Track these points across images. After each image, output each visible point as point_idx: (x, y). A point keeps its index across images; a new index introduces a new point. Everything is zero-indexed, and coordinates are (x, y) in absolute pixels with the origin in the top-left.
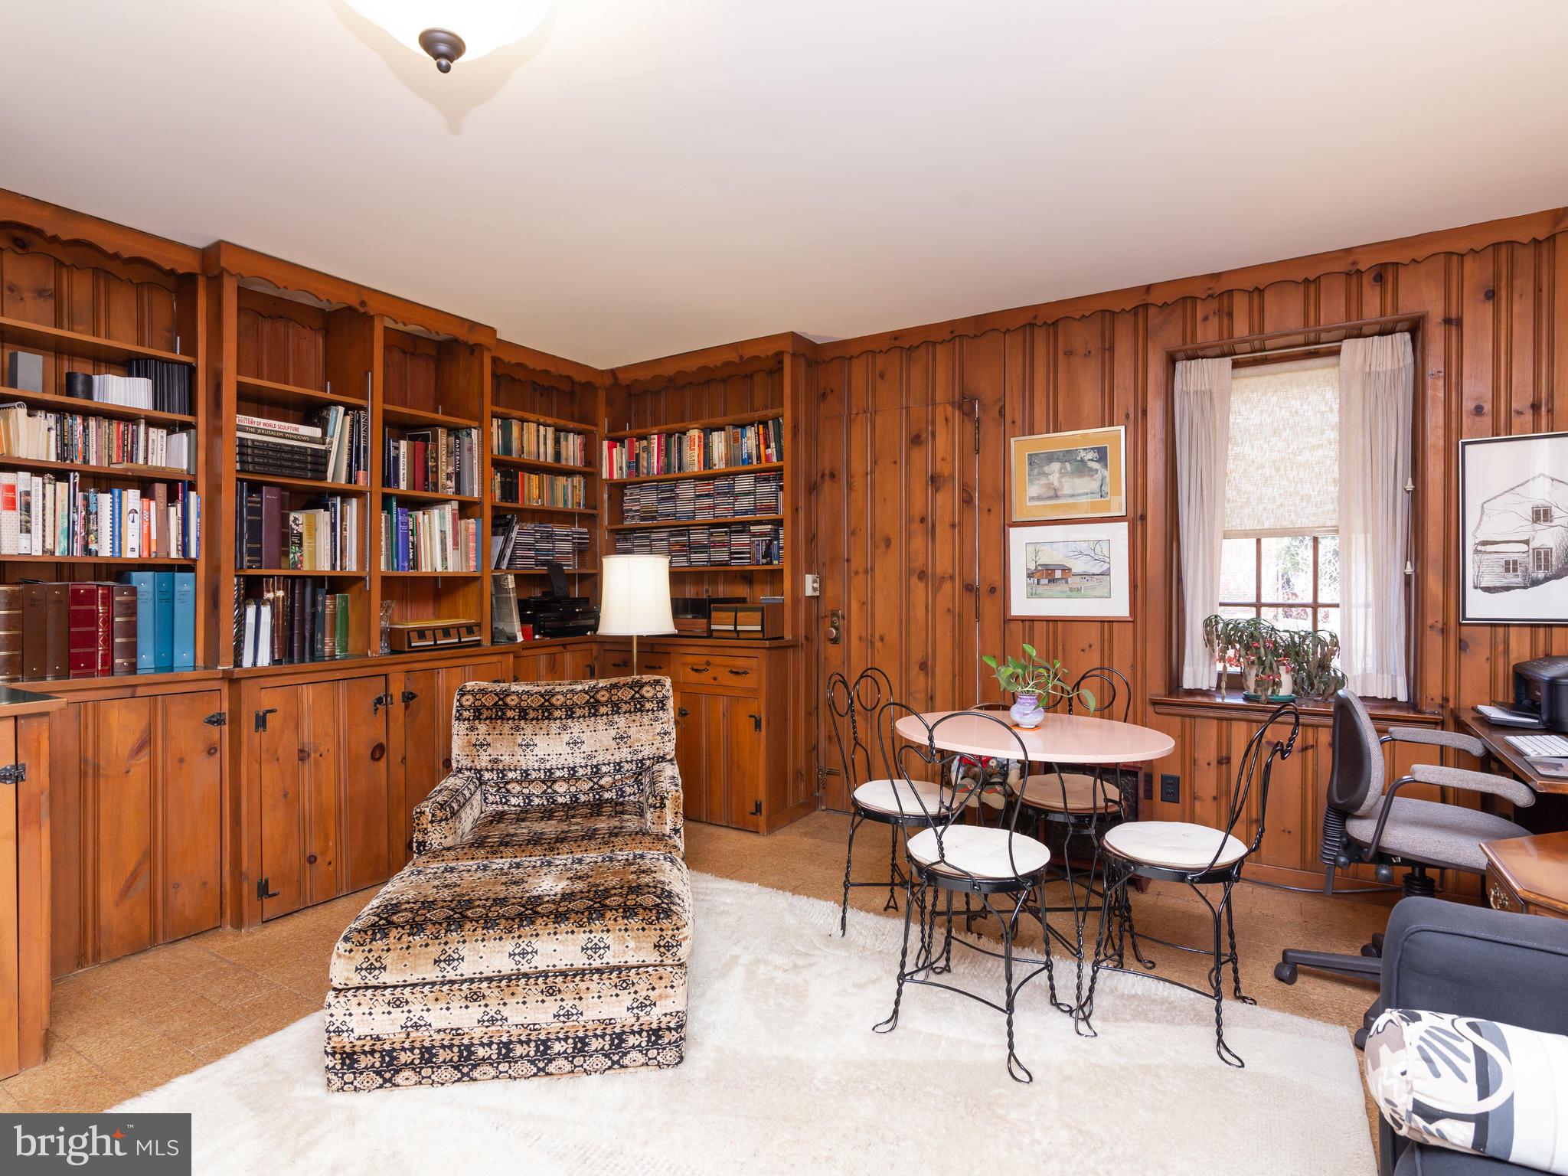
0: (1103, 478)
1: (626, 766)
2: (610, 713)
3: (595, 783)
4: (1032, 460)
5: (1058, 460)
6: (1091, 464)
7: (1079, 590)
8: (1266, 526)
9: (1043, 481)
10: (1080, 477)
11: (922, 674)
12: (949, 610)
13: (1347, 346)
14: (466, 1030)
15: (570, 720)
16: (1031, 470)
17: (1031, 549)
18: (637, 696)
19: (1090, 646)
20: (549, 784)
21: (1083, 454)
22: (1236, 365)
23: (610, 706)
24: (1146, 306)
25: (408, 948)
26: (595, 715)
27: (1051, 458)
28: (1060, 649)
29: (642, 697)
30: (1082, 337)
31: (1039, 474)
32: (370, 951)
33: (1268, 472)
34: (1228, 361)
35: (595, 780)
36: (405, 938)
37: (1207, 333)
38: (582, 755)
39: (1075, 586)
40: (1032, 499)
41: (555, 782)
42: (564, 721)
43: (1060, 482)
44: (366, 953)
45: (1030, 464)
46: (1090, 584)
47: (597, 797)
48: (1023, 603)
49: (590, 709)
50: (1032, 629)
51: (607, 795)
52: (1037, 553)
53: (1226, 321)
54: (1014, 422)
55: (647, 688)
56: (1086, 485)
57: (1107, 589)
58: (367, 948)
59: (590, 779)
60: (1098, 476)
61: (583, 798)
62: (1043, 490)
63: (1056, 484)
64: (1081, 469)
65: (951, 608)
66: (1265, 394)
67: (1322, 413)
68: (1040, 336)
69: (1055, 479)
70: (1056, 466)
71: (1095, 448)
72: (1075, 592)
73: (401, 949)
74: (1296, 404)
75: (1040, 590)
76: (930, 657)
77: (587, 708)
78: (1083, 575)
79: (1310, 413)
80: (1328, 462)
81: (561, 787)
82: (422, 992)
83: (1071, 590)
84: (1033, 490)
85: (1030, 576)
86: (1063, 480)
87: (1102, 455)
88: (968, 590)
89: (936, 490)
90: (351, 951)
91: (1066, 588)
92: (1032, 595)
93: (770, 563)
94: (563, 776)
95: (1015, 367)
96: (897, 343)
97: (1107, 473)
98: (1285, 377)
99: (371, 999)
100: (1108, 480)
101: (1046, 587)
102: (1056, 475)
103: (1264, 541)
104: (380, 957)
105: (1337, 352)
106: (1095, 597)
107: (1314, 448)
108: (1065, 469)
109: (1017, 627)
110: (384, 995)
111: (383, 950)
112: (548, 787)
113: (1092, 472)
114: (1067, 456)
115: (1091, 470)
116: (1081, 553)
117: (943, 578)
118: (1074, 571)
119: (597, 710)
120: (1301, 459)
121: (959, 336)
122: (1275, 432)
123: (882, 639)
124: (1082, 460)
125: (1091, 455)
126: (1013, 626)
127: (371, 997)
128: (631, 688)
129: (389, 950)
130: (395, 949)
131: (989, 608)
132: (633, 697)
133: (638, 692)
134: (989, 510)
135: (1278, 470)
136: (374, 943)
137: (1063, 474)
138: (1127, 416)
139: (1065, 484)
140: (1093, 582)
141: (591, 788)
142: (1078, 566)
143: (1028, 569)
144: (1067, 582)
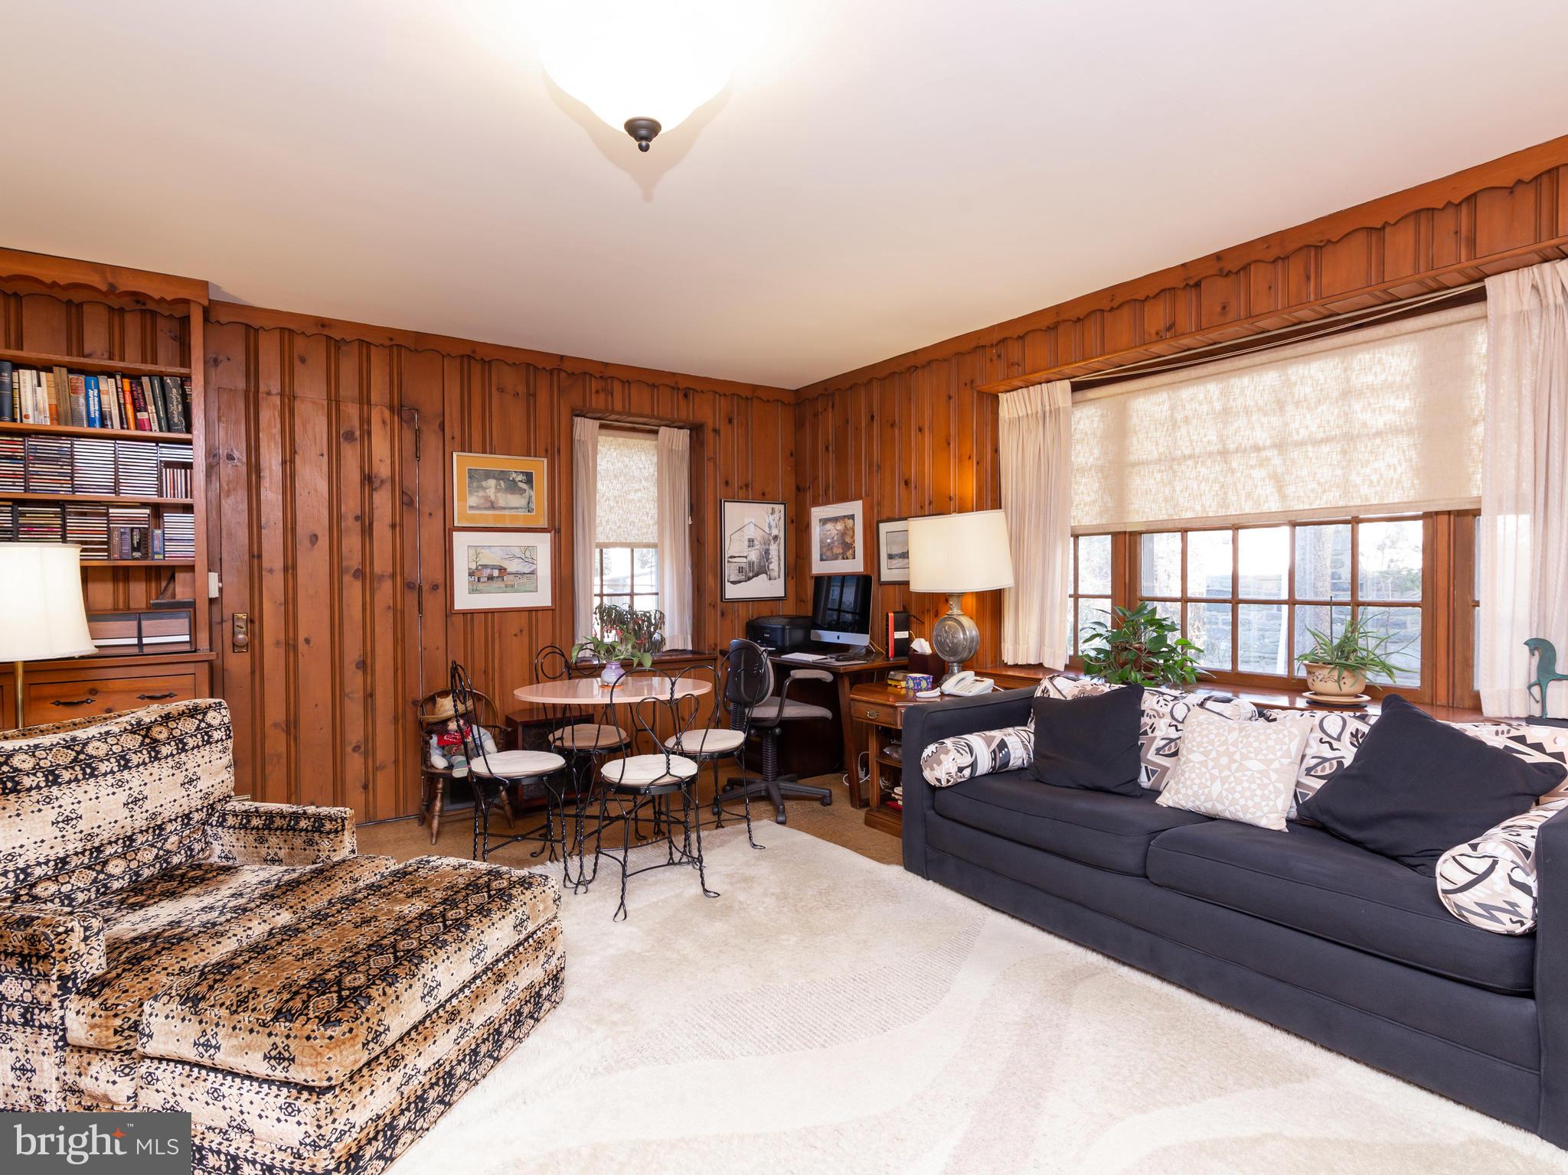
0: (530, 497)
1: (196, 817)
2: (175, 752)
3: (159, 849)
4: (472, 474)
5: (494, 478)
6: (521, 485)
7: (513, 586)
8: (611, 541)
9: (481, 493)
10: (512, 494)
11: (360, 673)
12: (389, 607)
13: (662, 430)
14: (444, 1058)
15: (126, 772)
16: (470, 483)
17: (472, 551)
18: (203, 725)
19: (521, 631)
20: (98, 868)
21: (514, 475)
22: (602, 427)
23: (173, 743)
24: (559, 370)
25: (397, 998)
26: (157, 758)
27: (488, 475)
28: (497, 635)
29: (210, 725)
30: (511, 379)
31: (478, 487)
32: (368, 1020)
33: (612, 503)
34: (597, 423)
35: (159, 845)
36: (389, 991)
37: (598, 401)
38: (145, 815)
39: (510, 583)
40: (471, 508)
41: (105, 863)
42: (118, 776)
43: (496, 496)
44: (365, 1024)
45: (470, 477)
46: (521, 581)
47: (165, 865)
48: (465, 599)
49: (149, 753)
50: (472, 619)
51: (176, 860)
52: (477, 555)
53: (610, 398)
54: (453, 438)
55: (211, 714)
56: (516, 500)
57: (534, 585)
58: (363, 1019)
59: (152, 846)
60: (527, 494)
61: (146, 873)
62: (482, 501)
63: (493, 498)
64: (513, 487)
65: (392, 605)
66: (609, 449)
67: (641, 469)
68: (476, 370)
69: (491, 493)
70: (492, 482)
71: (526, 473)
72: (511, 588)
73: (392, 1002)
74: (627, 460)
75: (480, 586)
76: (369, 655)
77: (145, 752)
78: (516, 574)
79: (634, 467)
80: (644, 501)
81: (116, 867)
82: (412, 1039)
83: (506, 586)
84: (473, 500)
85: (471, 574)
86: (499, 494)
87: (529, 478)
88: (410, 588)
89: (372, 490)
90: (351, 1030)
91: (502, 585)
92: (472, 591)
93: (145, 557)
94: (116, 852)
95: (454, 391)
96: (326, 332)
97: (533, 494)
98: (621, 440)
99: (371, 1076)
100: (534, 498)
101: (485, 584)
102: (493, 490)
103: (604, 550)
104: (380, 1020)
105: (656, 432)
106: (525, 591)
107: (637, 491)
108: (500, 485)
109: (459, 621)
110: (381, 1064)
111: (378, 1013)
112: (98, 873)
113: (522, 491)
114: (501, 475)
115: (521, 489)
116: (514, 557)
117: (383, 576)
118: (508, 570)
119: (158, 752)
120: (630, 497)
121: (398, 345)
122: (615, 476)
123: (307, 641)
124: (514, 480)
125: (520, 477)
126: (454, 618)
127: (370, 1073)
128: (192, 717)
129: (383, 1009)
130: (388, 1005)
131: (433, 603)
132: (198, 728)
133: (202, 721)
134: (430, 514)
135: (617, 502)
136: (366, 1010)
137: (498, 490)
138: (547, 451)
139: (500, 499)
140: (524, 580)
141: (157, 857)
142: (513, 566)
143: (469, 569)
144: (503, 580)
